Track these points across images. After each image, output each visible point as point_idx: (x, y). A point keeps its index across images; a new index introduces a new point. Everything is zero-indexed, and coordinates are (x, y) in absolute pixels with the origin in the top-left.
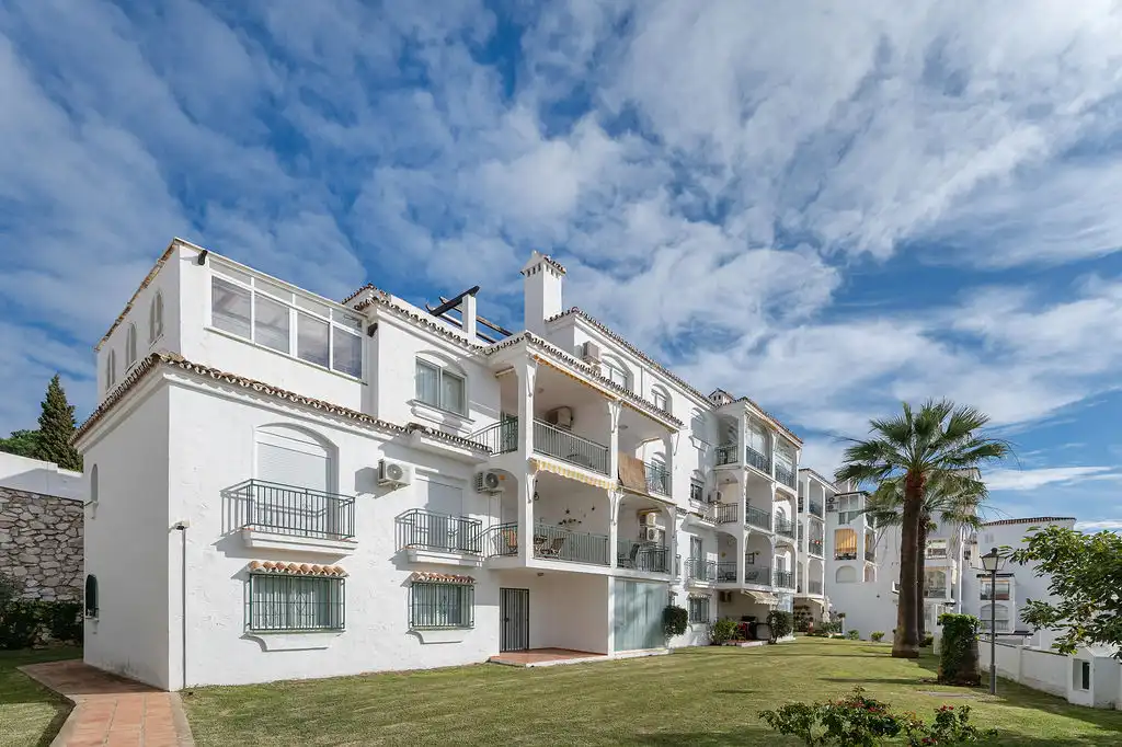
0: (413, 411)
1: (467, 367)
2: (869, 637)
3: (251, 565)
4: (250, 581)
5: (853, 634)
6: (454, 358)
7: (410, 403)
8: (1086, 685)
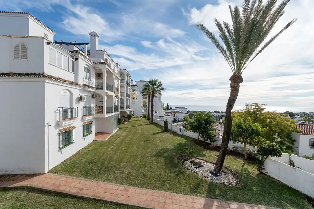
0: (84, 81)
1: (91, 67)
2: (139, 117)
3: (60, 130)
4: (60, 135)
5: (137, 117)
6: (89, 65)
7: (83, 78)
8: (180, 131)
